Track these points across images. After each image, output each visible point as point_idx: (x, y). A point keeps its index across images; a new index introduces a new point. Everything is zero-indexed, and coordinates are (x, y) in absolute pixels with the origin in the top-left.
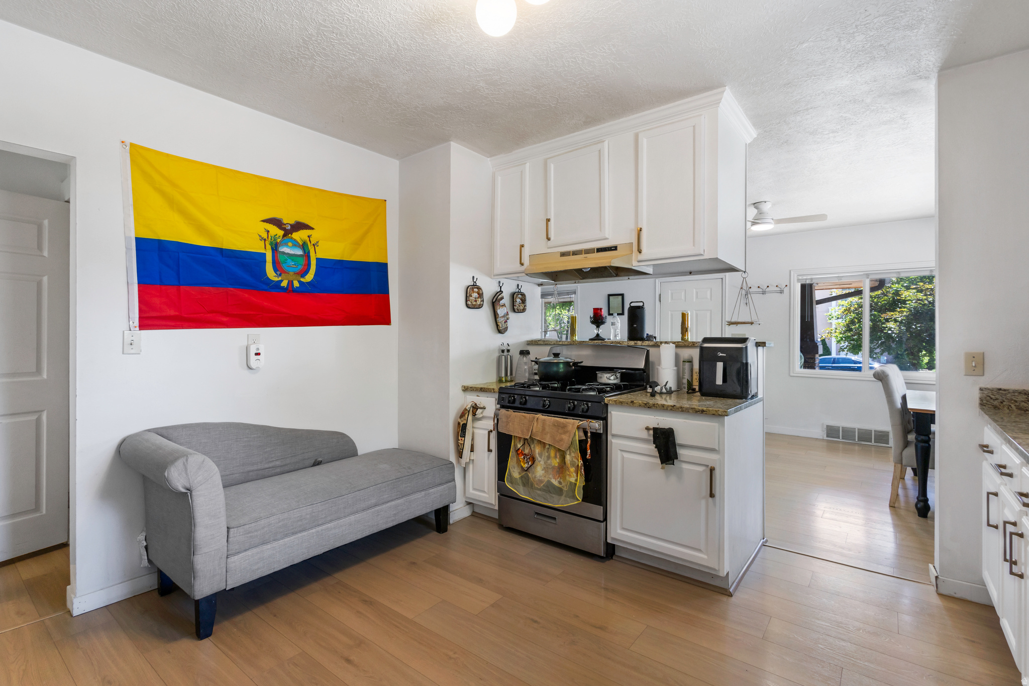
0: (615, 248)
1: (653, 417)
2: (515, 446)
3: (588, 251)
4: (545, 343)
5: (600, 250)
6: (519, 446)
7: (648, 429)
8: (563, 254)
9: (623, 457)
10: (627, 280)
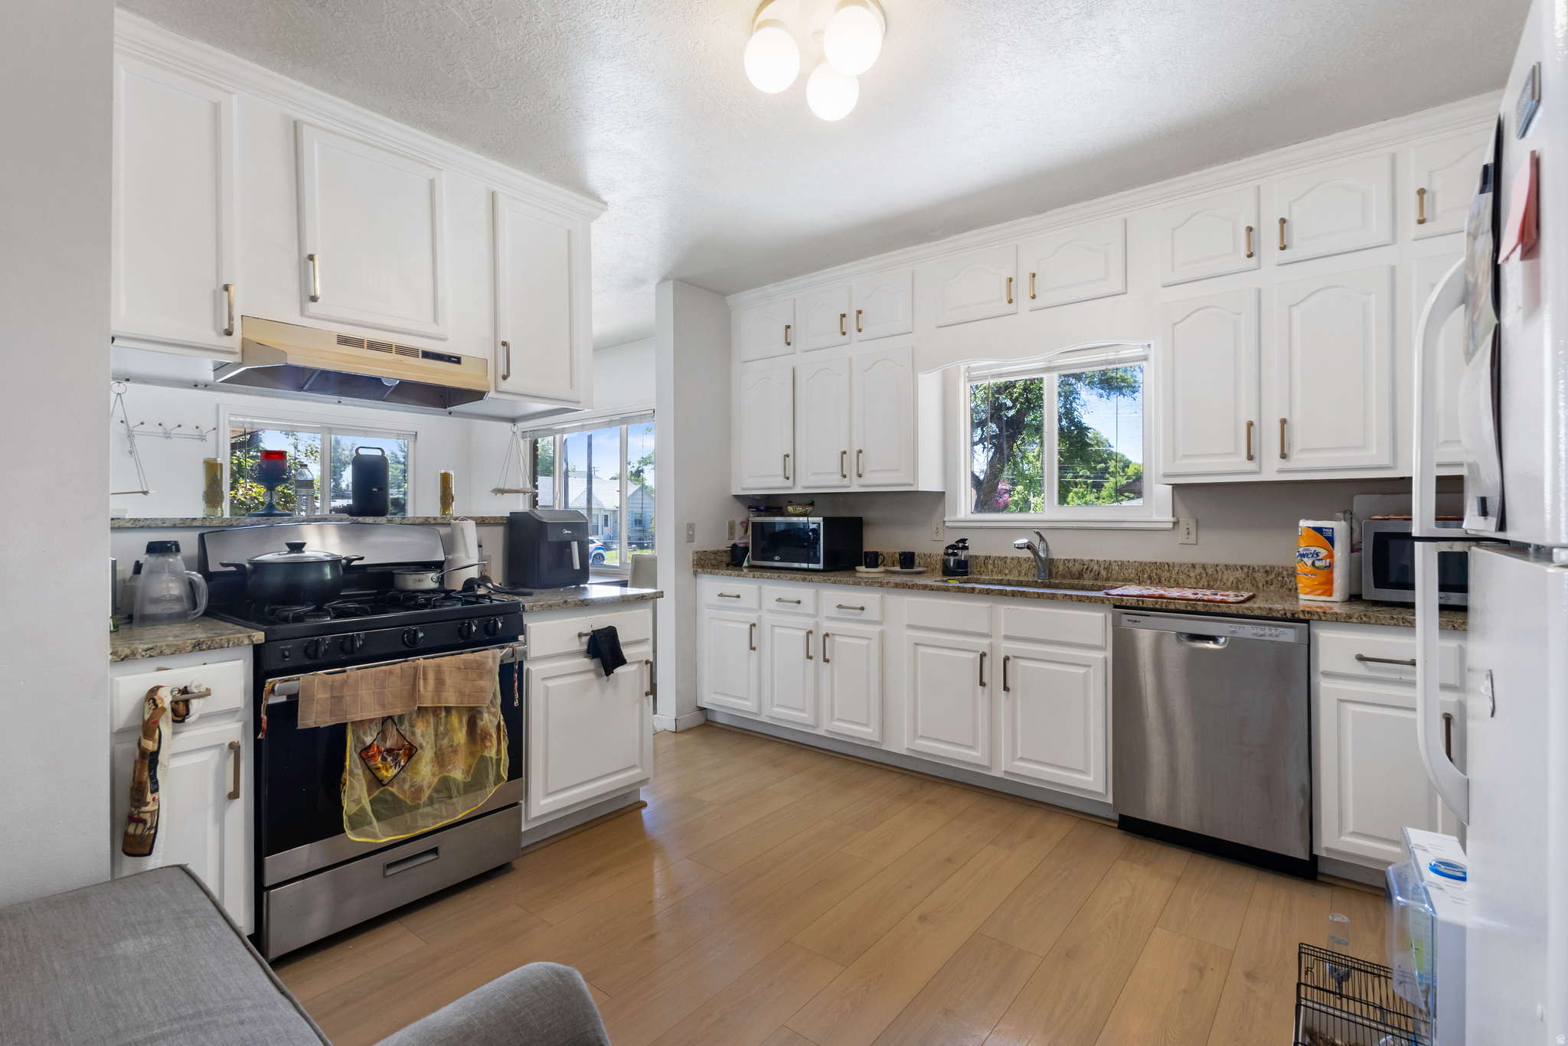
0: (457, 360)
1: (584, 618)
2: (358, 740)
3: (403, 351)
4: (141, 524)
5: (427, 355)
6: (368, 740)
7: (580, 635)
8: (343, 340)
9: (547, 688)
10: (336, 404)
